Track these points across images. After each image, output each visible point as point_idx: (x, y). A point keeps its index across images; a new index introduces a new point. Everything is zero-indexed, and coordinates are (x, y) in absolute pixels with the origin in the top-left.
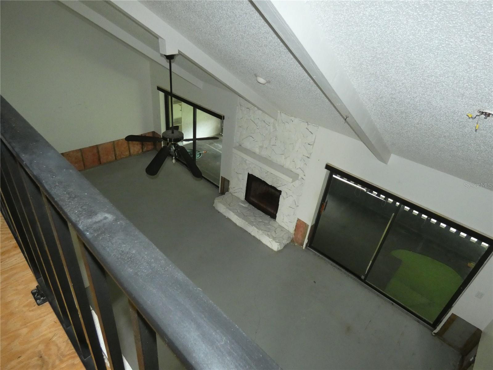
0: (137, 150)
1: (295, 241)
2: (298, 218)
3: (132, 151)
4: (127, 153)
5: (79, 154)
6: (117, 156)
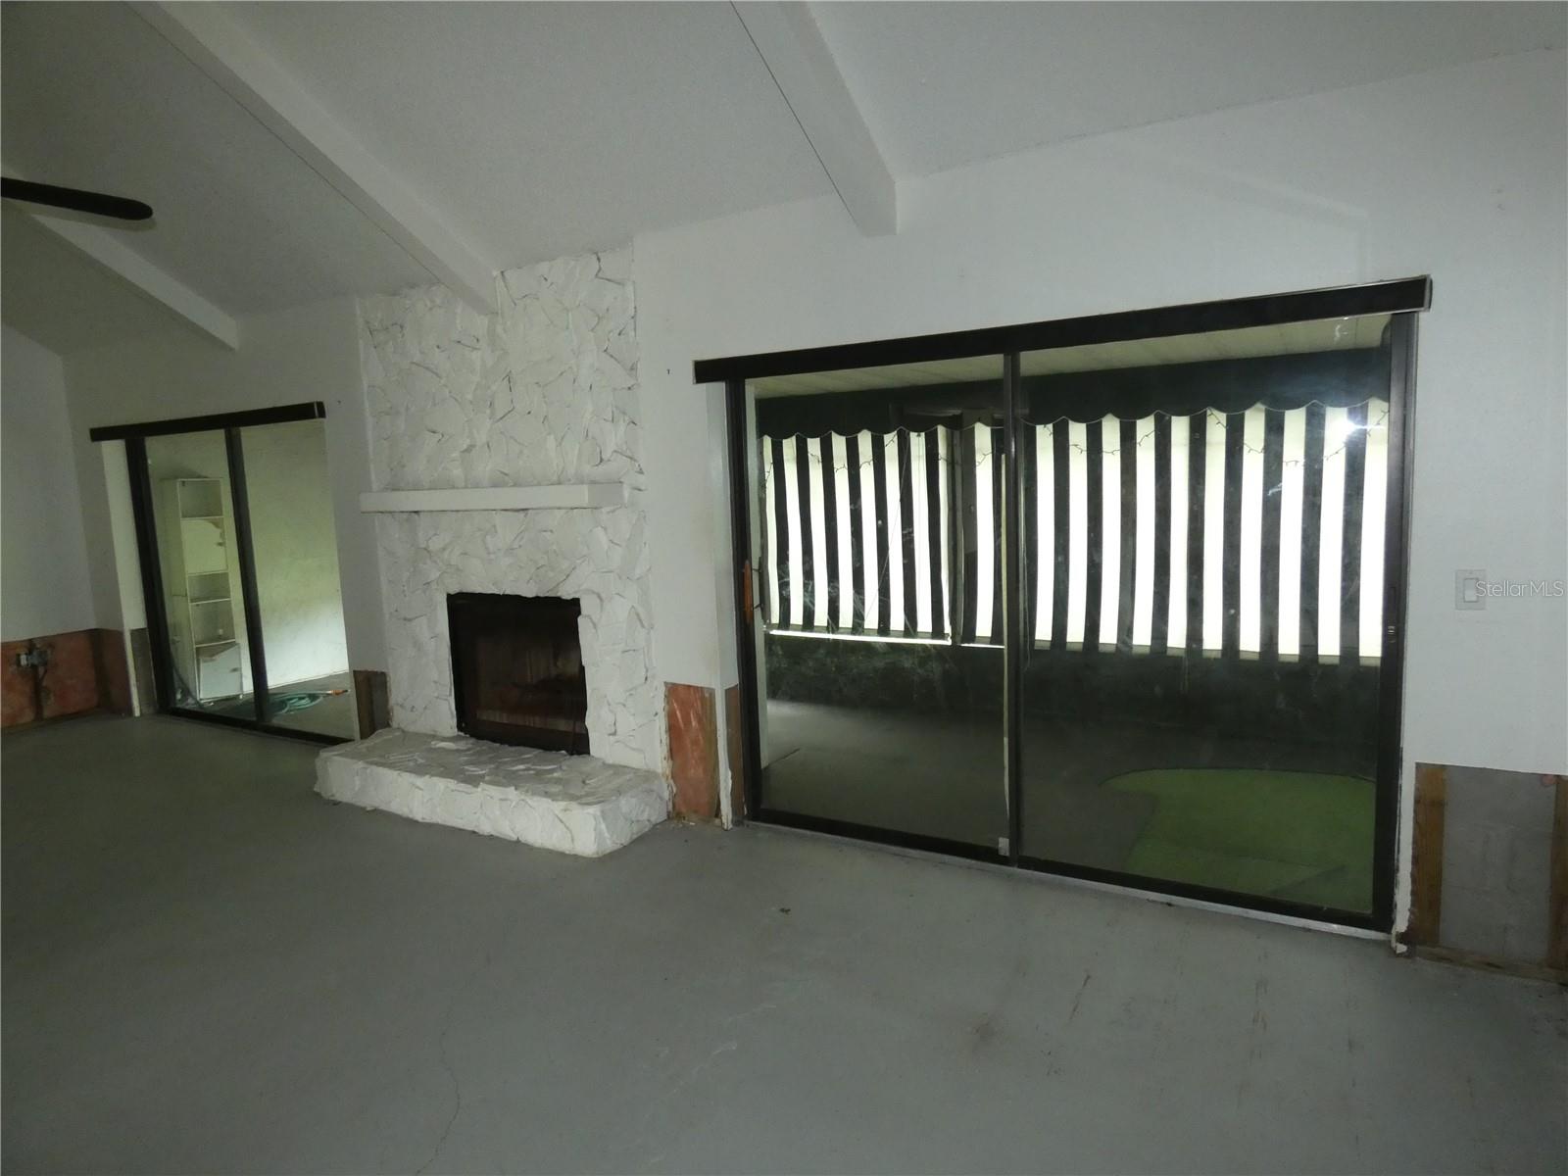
1: (684, 810)
2: (666, 684)
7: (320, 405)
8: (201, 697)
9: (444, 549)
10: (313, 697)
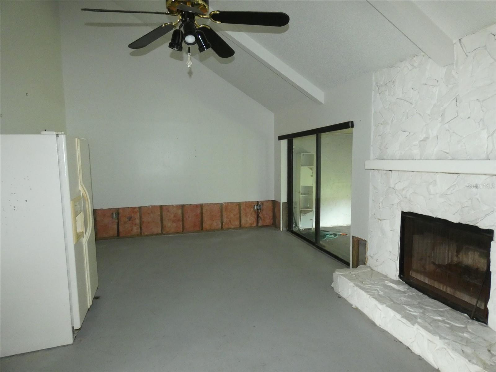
0: (250, 222)
3: (243, 222)
4: (237, 223)
5: (180, 212)
6: (224, 224)
7: (352, 122)
8: (300, 227)
9: (403, 189)
10: (335, 235)
